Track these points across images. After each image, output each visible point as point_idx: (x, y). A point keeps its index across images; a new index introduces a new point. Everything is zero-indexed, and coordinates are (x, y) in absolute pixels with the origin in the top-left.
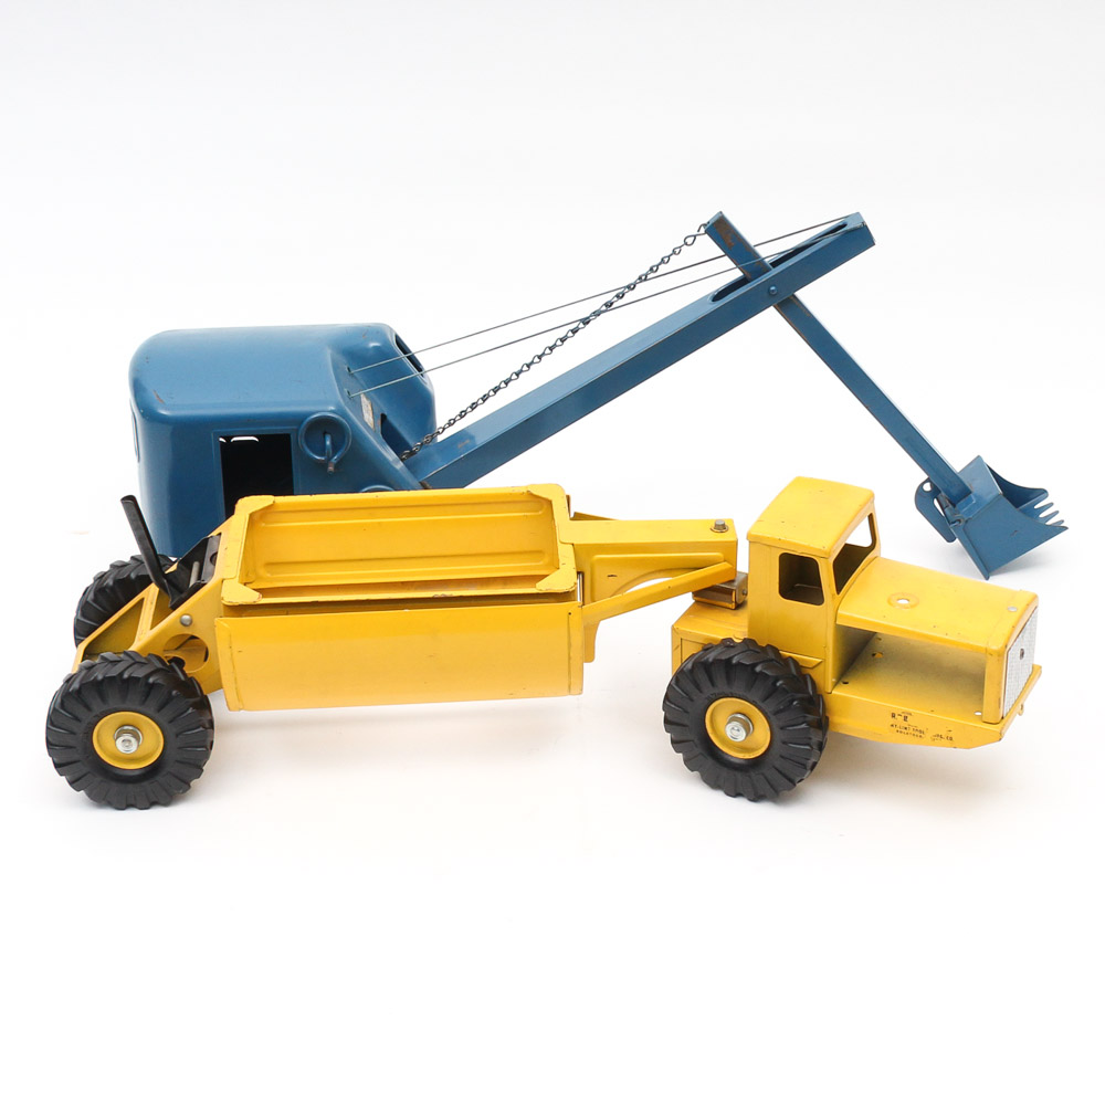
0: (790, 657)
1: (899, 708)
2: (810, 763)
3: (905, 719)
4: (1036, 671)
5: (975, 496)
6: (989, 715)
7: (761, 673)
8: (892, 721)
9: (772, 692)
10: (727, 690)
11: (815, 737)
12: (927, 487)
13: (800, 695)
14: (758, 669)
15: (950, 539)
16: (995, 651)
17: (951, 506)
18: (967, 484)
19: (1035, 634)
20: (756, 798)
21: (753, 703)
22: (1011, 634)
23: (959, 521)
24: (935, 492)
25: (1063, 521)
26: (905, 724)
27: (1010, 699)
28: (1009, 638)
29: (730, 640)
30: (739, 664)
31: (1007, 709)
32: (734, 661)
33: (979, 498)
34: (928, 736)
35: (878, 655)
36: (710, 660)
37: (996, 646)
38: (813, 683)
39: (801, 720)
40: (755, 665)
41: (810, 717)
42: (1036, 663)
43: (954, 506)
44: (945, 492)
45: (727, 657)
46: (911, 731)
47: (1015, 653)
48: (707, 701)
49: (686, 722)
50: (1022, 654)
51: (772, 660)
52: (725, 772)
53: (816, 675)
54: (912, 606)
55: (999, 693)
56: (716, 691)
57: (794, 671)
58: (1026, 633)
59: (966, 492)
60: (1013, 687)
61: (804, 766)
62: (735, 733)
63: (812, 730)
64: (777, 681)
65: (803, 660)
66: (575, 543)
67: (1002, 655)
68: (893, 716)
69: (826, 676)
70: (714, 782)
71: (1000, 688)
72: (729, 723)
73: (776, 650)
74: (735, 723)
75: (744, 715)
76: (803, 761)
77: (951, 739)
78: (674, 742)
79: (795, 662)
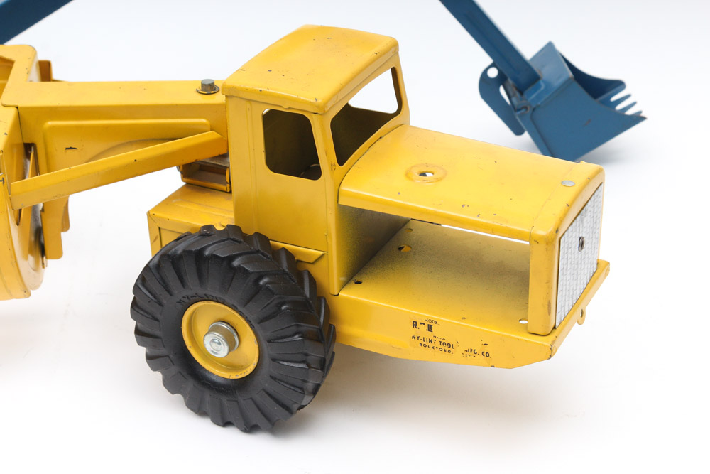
0: (284, 249)
1: (422, 314)
2: (310, 386)
3: (430, 328)
4: (601, 269)
5: (545, 82)
6: (536, 324)
7: (239, 268)
8: (413, 331)
9: (256, 292)
10: (201, 292)
11: (315, 353)
12: (493, 73)
13: (291, 298)
14: (236, 263)
15: (518, 132)
16: (541, 237)
17: (518, 94)
18: (538, 72)
19: (600, 218)
20: (250, 428)
21: (234, 307)
22: (565, 215)
23: (526, 108)
24: (501, 79)
25: (641, 112)
26: (429, 335)
27: (564, 303)
28: (561, 221)
29: (210, 227)
30: (213, 256)
31: (560, 316)
32: (207, 253)
33: (548, 84)
34: (459, 351)
35: (406, 249)
36: (179, 252)
37: (543, 231)
38: (313, 281)
39: (294, 329)
40: (231, 258)
41: (306, 327)
42: (602, 257)
43: (521, 93)
44: (513, 79)
45: (198, 248)
46: (437, 344)
47: (570, 241)
48: (179, 306)
49: (158, 333)
50: (582, 244)
51: (258, 251)
52: (208, 396)
53: (317, 271)
54: (438, 180)
55: (548, 294)
56: (190, 293)
57: (285, 266)
58: (587, 217)
59: (534, 78)
60: (569, 287)
61: (302, 390)
62: (215, 345)
63: (307, 343)
64: (261, 277)
65: (302, 253)
66: (20, 105)
67: (553, 242)
68: (415, 324)
69: (330, 272)
70: (199, 409)
71: (550, 288)
72: (208, 333)
73: (263, 239)
74: (215, 335)
75: (228, 323)
76: (299, 383)
77: (488, 355)
78: (149, 358)
79: (289, 255)
